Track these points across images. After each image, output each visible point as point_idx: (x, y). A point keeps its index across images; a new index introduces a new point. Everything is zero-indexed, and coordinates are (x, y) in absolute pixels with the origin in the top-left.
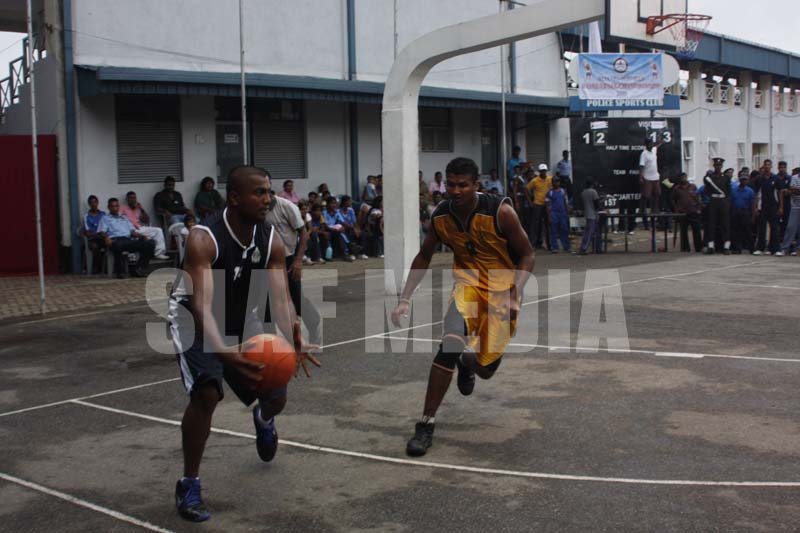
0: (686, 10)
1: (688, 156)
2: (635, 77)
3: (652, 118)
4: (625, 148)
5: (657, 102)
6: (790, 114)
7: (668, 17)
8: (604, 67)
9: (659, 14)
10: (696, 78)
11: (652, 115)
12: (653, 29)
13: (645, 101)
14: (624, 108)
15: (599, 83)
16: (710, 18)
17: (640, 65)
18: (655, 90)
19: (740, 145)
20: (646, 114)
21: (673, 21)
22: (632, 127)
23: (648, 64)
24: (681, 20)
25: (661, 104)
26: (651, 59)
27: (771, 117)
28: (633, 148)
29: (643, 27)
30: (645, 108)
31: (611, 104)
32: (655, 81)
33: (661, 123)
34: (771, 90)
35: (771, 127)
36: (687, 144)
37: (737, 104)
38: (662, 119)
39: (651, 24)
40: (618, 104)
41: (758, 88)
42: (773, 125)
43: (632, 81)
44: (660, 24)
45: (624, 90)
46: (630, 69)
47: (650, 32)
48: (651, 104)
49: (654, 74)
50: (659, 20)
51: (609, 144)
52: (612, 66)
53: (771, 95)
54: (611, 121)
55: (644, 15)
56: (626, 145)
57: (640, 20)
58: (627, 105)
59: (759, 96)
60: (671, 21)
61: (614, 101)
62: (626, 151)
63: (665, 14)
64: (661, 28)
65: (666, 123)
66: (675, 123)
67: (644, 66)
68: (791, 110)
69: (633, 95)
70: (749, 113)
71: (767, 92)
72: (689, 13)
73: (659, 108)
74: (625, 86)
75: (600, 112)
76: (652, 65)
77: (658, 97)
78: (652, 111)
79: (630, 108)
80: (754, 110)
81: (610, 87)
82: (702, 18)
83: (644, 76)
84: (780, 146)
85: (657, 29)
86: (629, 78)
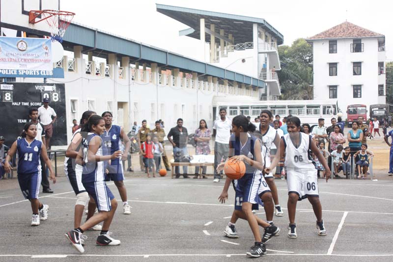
0: (59, 9)
1: (74, 110)
2: (33, 55)
3: (45, 84)
4: (26, 104)
5: (49, 72)
6: (142, 83)
7: (44, 11)
8: (10, 46)
9: (38, 10)
10: (79, 57)
11: (45, 81)
12: (34, 19)
13: (40, 71)
14: (25, 76)
15: (7, 57)
16: (74, 14)
17: (37, 46)
18: (47, 64)
19: (109, 103)
20: (41, 80)
21: (49, 15)
22: (31, 90)
23: (41, 46)
24: (54, 14)
25: (51, 74)
26: (44, 43)
27: (129, 85)
28: (32, 104)
29: (27, 17)
30: (40, 76)
31: (15, 74)
32: (46, 58)
33: (51, 87)
34: (129, 67)
35: (130, 92)
36: (73, 102)
37: (107, 75)
38: (52, 85)
39: (33, 16)
40: (20, 73)
41: (121, 65)
42: (131, 90)
43: (30, 57)
44: (39, 16)
45: (25, 63)
46: (29, 48)
47: (32, 22)
48: (44, 74)
49: (46, 53)
50: (39, 13)
51: (14, 101)
52: (16, 47)
53: (129, 70)
54: (15, 85)
55: (26, 9)
56: (26, 102)
57: (24, 12)
58: (27, 73)
59: (122, 70)
60: (47, 15)
61: (18, 70)
62: (26, 106)
63: (42, 9)
64: (39, 19)
65: (54, 87)
66: (61, 87)
67: (39, 47)
68: (142, 80)
69: (31, 68)
70: (115, 82)
71: (127, 68)
72: (61, 10)
73: (49, 76)
74: (25, 60)
75: (8, 78)
76: (44, 47)
77: (49, 69)
78: (45, 79)
79: (29, 76)
80: (118, 80)
81: (15, 61)
82: (68, 14)
83: (39, 54)
84: (135, 104)
85: (37, 19)
86: (28, 55)
